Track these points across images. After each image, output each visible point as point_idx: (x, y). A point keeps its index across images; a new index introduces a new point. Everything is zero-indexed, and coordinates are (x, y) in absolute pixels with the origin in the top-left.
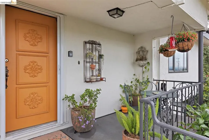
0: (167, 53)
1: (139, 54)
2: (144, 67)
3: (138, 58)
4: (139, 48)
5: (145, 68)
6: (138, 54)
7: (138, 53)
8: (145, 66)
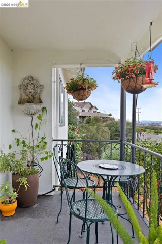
0: (82, 94)
1: (26, 89)
2: (35, 117)
3: (23, 98)
4: (25, 79)
5: (39, 118)
6: (22, 89)
7: (24, 87)
8: (37, 115)
